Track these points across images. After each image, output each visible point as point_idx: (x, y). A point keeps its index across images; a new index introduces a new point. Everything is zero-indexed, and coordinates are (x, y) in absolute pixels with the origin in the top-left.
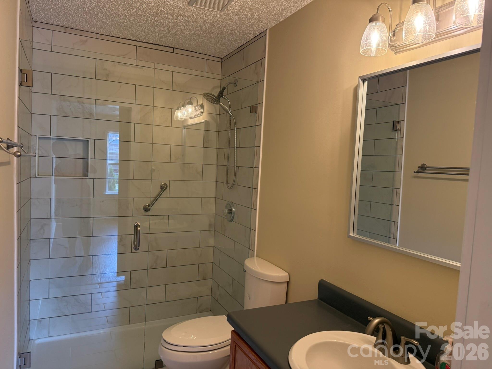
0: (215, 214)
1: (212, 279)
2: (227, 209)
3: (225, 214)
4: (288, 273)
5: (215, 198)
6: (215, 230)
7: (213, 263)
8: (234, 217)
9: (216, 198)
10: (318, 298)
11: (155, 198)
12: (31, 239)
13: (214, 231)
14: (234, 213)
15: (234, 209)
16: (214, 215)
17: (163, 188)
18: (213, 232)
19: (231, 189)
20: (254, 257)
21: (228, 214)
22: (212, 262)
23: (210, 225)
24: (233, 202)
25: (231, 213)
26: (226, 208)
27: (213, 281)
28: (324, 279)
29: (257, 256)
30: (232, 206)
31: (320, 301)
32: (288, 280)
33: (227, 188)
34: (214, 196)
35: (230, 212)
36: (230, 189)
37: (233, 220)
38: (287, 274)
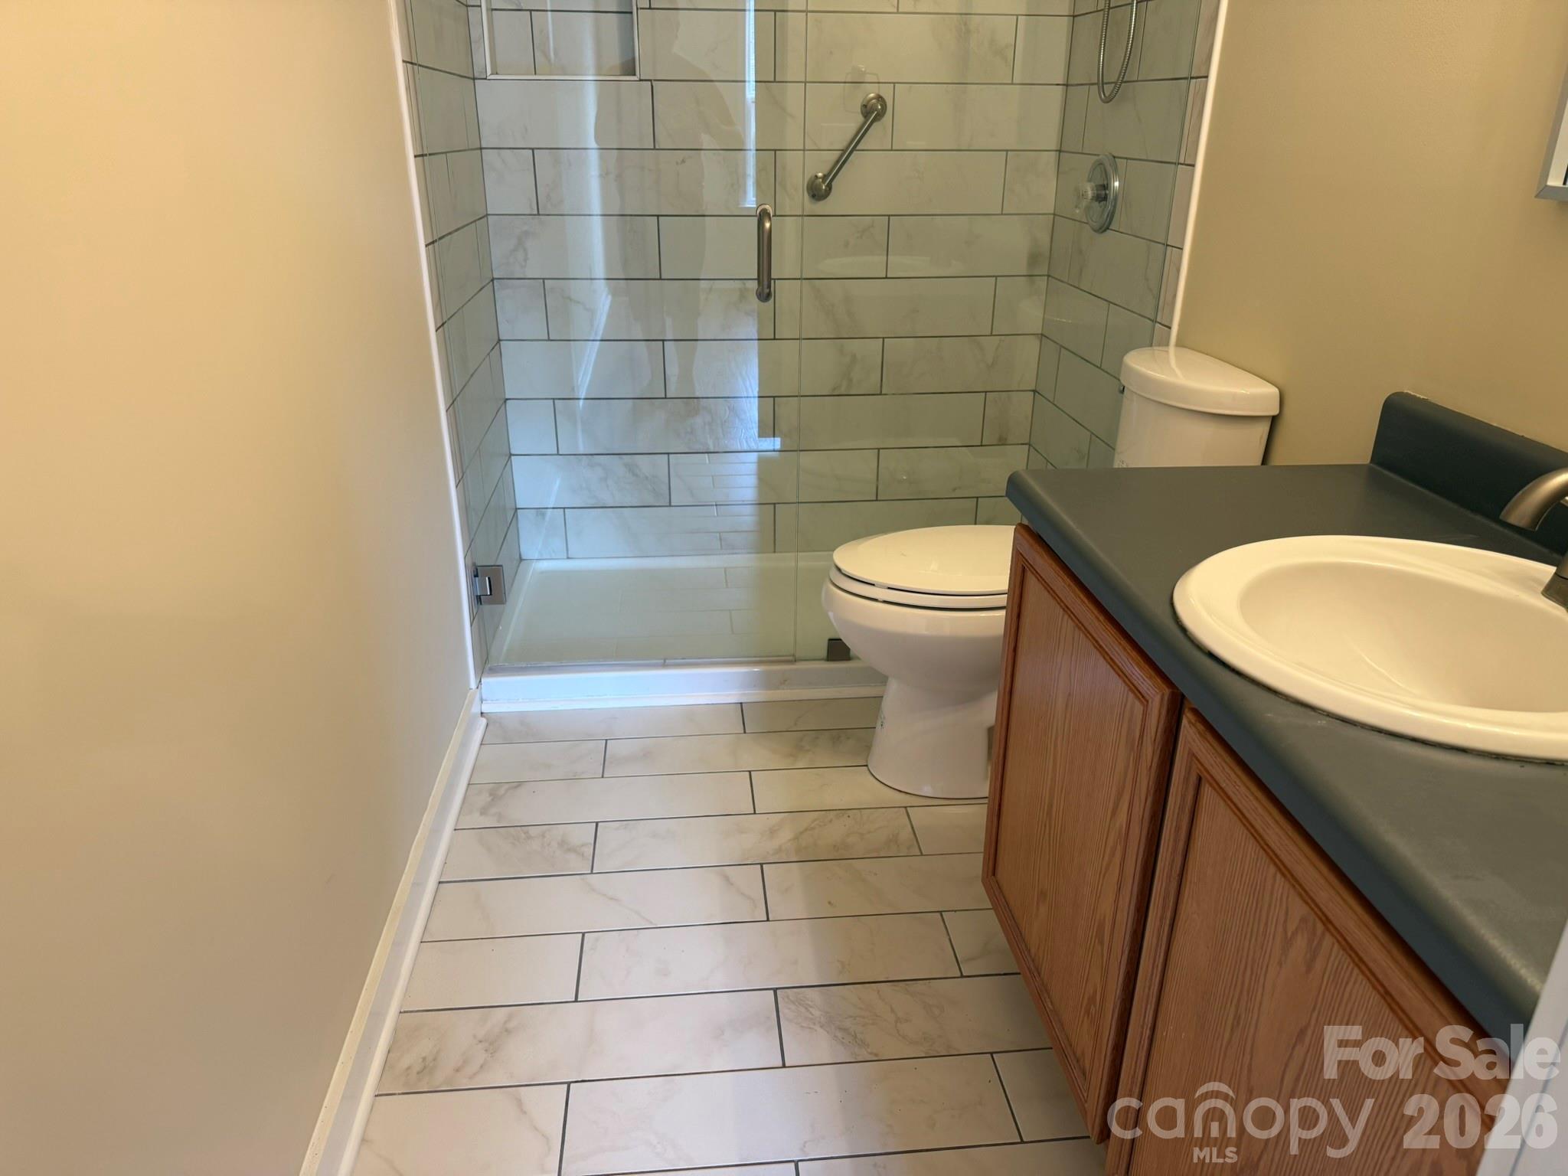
0: (1054, 214)
1: (1030, 445)
2: (1093, 184)
3: (1084, 203)
4: (1278, 387)
5: (1056, 151)
6: (1049, 276)
7: (1034, 391)
8: (1117, 211)
9: (1060, 151)
10: (1372, 460)
11: (844, 151)
12: (495, 276)
13: (1046, 278)
14: (1115, 199)
15: (1117, 184)
16: (1052, 216)
17: (873, 112)
18: (1042, 283)
19: (1111, 100)
20: (1167, 344)
21: (1097, 204)
22: (1033, 388)
23: (1034, 259)
24: (1116, 155)
25: (1105, 198)
26: (1090, 180)
27: (1032, 449)
28: (1409, 392)
29: (1180, 344)
30: (1110, 170)
31: (1379, 469)
32: (1276, 412)
33: (1099, 99)
34: (1054, 146)
35: (1102, 194)
36: (1108, 102)
37: (1110, 223)
38: (1275, 391)
